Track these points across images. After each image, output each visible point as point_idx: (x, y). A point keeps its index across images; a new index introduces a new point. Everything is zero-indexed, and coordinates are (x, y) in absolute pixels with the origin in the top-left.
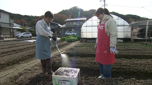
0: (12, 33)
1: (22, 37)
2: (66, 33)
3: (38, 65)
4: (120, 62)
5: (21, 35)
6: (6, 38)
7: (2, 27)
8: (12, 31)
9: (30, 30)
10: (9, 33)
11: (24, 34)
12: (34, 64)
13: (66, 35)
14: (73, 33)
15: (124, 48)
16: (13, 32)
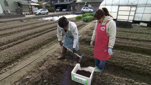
0: (31, 10)
1: (40, 14)
2: (82, 9)
3: (58, 51)
4: (136, 59)
5: (39, 11)
6: (27, 14)
7: (22, 4)
8: (30, 7)
9: (46, 5)
10: (29, 10)
11: (41, 11)
12: (54, 50)
13: (82, 12)
14: (90, 10)
15: (146, 37)
16: (32, 8)
